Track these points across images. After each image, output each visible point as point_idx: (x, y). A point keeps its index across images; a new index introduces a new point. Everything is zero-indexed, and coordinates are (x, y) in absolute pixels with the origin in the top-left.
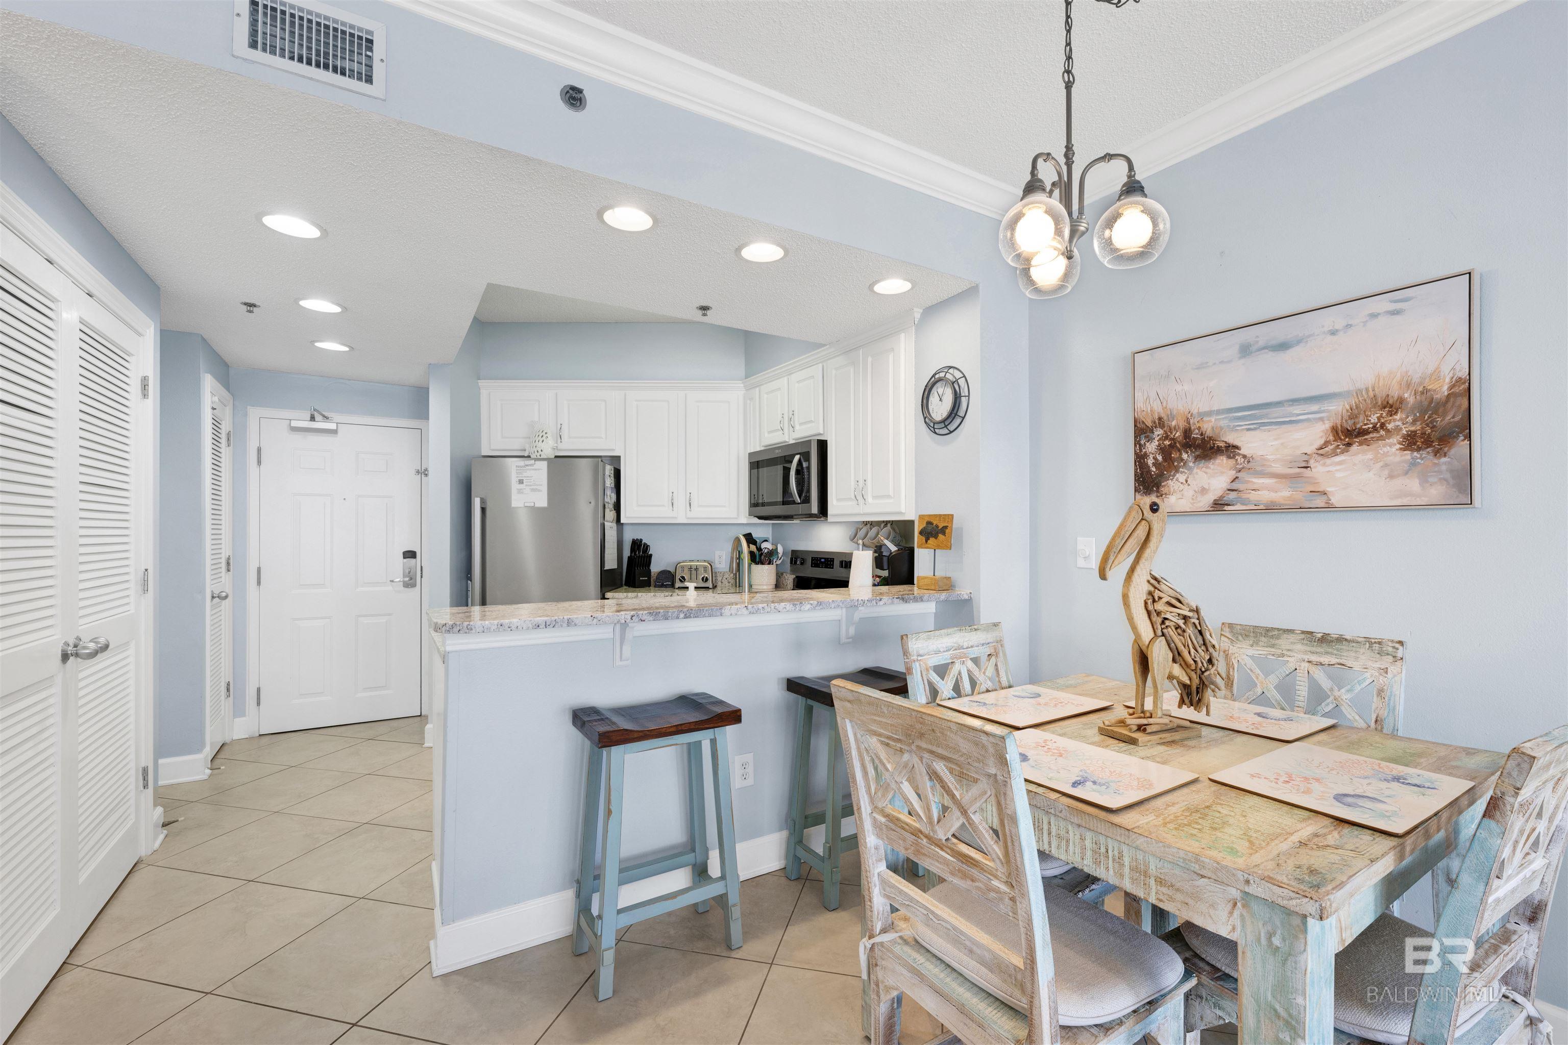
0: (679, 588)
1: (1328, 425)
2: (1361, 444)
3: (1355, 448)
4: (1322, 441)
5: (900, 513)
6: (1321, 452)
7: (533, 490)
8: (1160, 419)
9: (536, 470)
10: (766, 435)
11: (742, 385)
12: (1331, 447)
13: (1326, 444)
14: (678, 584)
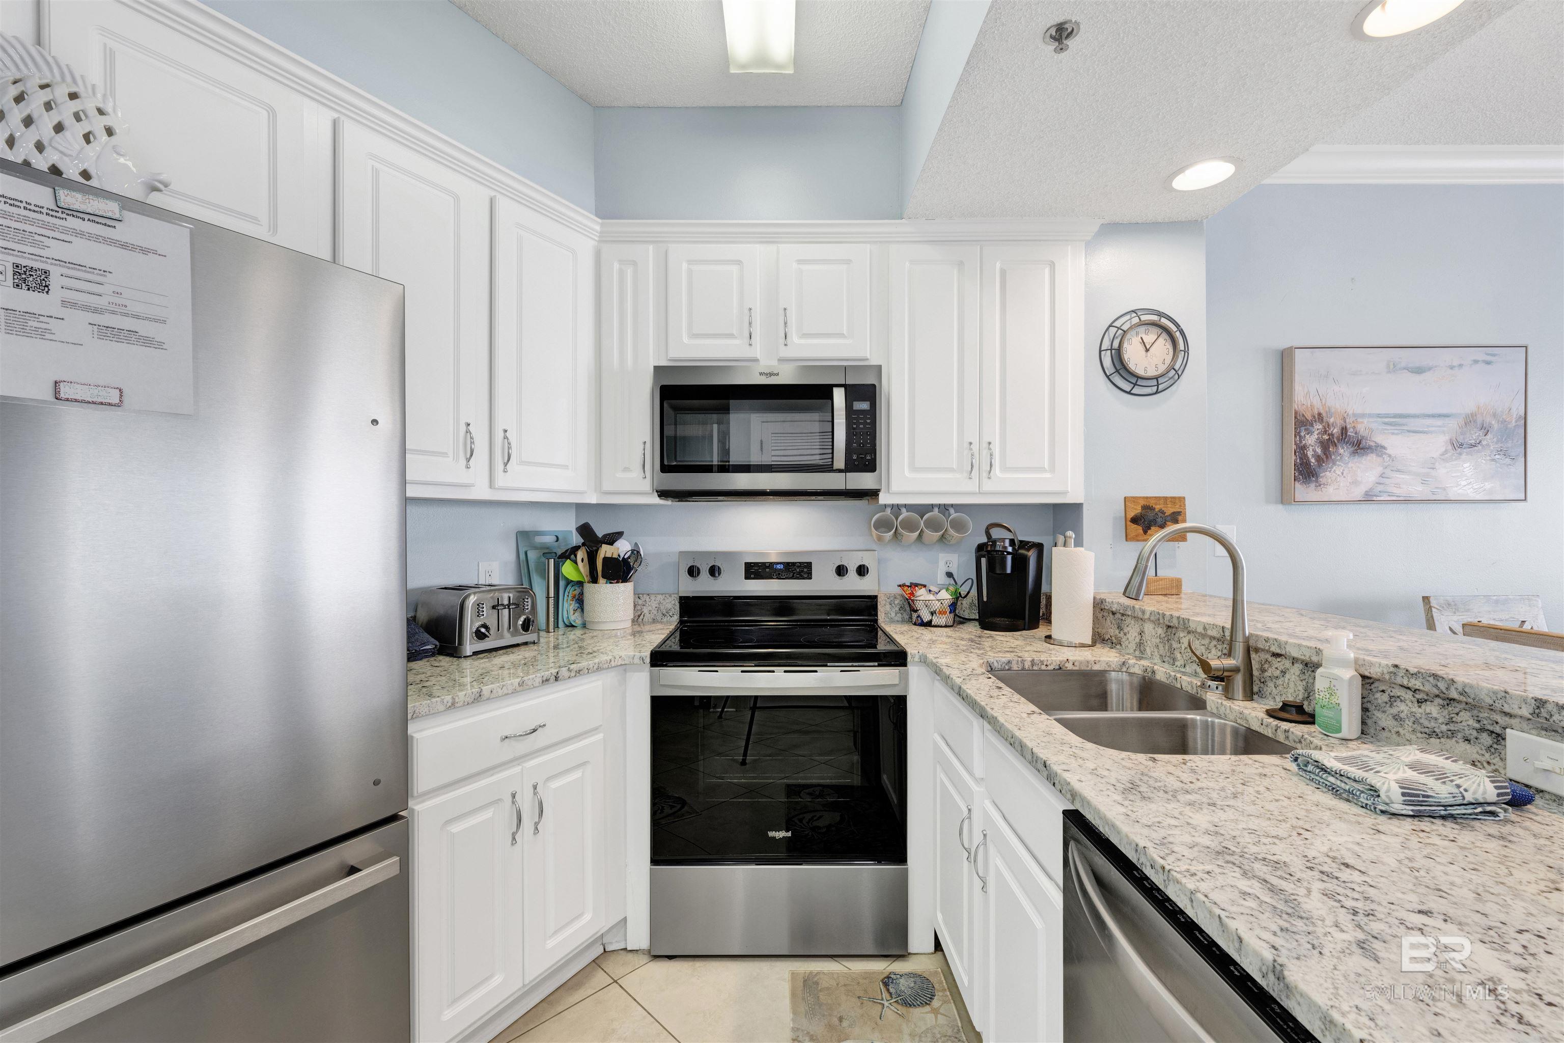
0: (475, 653)
1: (1447, 437)
2: (1468, 454)
3: (1464, 456)
4: (1443, 449)
5: (1065, 493)
6: (1442, 457)
7: (107, 332)
8: (1320, 414)
9: (124, 246)
10: (685, 340)
11: (598, 228)
12: (1449, 454)
13: (1446, 452)
14: (469, 647)
